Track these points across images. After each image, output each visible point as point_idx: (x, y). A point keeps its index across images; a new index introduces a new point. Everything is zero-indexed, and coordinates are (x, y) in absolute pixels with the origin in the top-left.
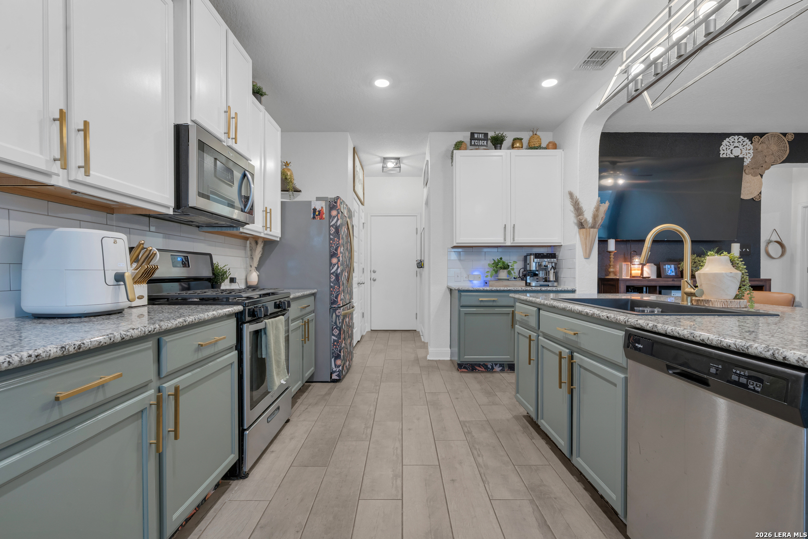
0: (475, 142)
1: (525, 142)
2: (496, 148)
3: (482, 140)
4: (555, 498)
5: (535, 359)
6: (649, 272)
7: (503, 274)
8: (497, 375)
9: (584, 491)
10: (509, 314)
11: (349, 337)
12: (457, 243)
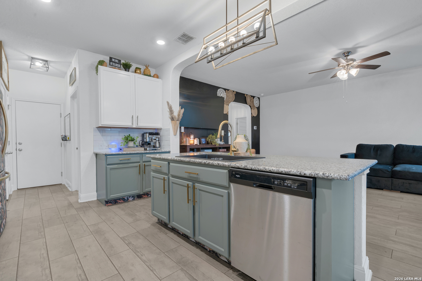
0: (112, 64)
1: (142, 70)
2: (126, 70)
3: (117, 63)
4: (192, 262)
5: (167, 190)
6: (196, 142)
7: (131, 144)
8: (131, 203)
9: (202, 252)
10: (137, 166)
11: (4, 199)
12: (102, 125)
